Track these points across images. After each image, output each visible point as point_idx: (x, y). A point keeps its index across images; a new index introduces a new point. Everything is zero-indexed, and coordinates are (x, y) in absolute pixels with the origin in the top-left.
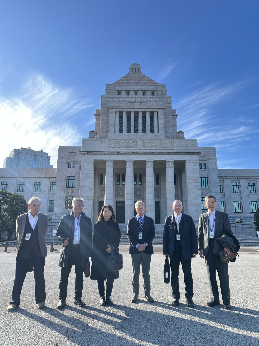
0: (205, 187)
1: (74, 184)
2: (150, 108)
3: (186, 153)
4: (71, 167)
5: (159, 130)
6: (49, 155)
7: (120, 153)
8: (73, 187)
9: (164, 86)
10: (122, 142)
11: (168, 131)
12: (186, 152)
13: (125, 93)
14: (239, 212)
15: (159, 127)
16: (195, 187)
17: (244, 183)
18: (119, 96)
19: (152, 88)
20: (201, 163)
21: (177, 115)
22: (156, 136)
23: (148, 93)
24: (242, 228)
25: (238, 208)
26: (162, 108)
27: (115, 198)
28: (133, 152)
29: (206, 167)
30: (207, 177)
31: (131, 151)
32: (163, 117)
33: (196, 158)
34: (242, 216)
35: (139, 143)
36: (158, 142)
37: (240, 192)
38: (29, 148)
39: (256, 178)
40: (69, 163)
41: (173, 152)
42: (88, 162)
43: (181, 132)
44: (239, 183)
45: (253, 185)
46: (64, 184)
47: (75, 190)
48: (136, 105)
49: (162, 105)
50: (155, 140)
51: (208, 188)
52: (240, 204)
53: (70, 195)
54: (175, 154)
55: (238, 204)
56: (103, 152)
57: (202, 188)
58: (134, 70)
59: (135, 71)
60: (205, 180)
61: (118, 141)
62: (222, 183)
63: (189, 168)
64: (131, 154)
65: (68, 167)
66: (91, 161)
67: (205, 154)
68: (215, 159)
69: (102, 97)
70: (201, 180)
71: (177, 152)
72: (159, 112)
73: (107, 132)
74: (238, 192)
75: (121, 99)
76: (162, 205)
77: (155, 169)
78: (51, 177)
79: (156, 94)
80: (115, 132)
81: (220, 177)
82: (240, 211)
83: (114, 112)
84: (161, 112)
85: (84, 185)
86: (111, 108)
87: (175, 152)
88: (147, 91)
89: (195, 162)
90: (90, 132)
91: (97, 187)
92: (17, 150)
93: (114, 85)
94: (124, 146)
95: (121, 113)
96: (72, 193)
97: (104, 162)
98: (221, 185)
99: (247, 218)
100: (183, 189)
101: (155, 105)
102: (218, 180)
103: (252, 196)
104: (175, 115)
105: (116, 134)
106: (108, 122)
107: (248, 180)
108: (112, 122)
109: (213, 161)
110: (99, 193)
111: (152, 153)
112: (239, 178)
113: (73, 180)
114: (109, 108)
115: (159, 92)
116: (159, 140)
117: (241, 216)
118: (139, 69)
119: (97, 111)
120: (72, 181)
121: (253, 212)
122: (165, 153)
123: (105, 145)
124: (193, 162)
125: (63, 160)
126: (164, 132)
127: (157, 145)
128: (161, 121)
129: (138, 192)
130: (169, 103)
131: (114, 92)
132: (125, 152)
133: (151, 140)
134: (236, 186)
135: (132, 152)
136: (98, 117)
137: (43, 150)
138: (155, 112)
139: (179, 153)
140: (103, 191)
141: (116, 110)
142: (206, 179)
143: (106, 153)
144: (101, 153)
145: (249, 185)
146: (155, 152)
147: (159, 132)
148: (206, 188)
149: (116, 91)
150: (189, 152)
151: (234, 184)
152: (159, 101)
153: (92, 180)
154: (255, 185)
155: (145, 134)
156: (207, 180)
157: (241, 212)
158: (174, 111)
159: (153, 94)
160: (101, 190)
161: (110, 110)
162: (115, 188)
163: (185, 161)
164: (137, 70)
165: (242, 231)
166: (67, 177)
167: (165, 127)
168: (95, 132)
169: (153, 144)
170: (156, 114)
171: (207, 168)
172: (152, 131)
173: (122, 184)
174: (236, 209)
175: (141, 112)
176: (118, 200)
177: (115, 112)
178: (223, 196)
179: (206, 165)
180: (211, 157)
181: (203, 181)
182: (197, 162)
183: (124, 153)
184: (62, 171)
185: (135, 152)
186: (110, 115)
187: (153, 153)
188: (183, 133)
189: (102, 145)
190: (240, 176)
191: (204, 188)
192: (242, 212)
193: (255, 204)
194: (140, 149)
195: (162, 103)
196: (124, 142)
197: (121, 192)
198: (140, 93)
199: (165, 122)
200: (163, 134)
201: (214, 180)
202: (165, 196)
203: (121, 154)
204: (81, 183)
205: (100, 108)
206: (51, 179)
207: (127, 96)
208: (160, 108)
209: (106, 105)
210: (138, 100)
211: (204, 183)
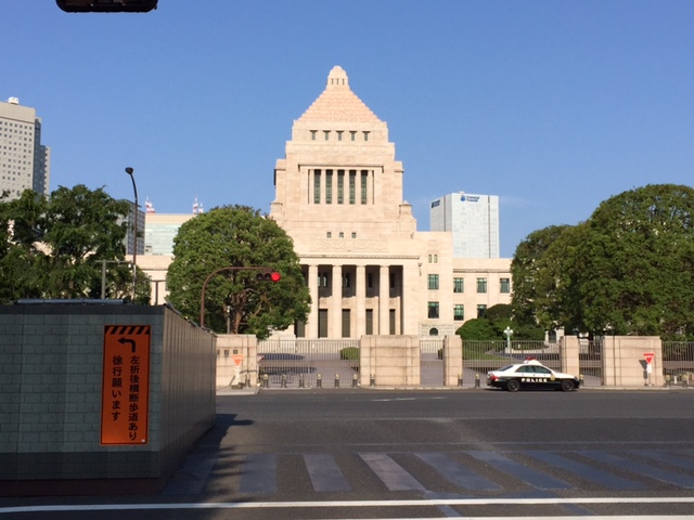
2: (362, 166)
3: (404, 257)
7: (326, 256)
10: (328, 242)
11: (389, 200)
13: (322, 135)
15: (375, 195)
17: (494, 279)
18: (314, 142)
19: (364, 126)
20: (431, 255)
22: (371, 209)
26: (379, 166)
28: (342, 255)
30: (438, 275)
31: (339, 254)
32: (381, 180)
36: (371, 242)
37: (487, 292)
39: (510, 272)
41: (388, 256)
44: (487, 279)
48: (341, 159)
49: (378, 160)
51: (439, 289)
54: (391, 258)
58: (335, 82)
59: (337, 85)
60: (436, 279)
61: (324, 241)
62: (463, 278)
63: (407, 274)
64: (340, 257)
68: (450, 249)
70: (430, 278)
72: (374, 172)
73: (296, 200)
75: (317, 148)
76: (375, 313)
79: (371, 139)
80: (309, 203)
83: (308, 170)
84: (378, 171)
86: (303, 165)
88: (358, 133)
93: (304, 120)
95: (318, 172)
97: (307, 267)
98: (462, 281)
101: (369, 161)
103: (503, 297)
104: (399, 171)
106: (297, 184)
107: (500, 274)
108: (303, 186)
109: (447, 252)
111: (363, 256)
112: (488, 272)
114: (299, 166)
115: (377, 135)
118: (343, 80)
122: (379, 256)
123: (308, 246)
124: (411, 267)
126: (382, 202)
128: (378, 186)
131: (306, 133)
134: (482, 284)
136: (280, 172)
139: (395, 257)
141: (310, 168)
143: (310, 256)
145: (500, 282)
146: (367, 255)
147: (375, 203)
148: (436, 289)
149: (309, 132)
150: (407, 256)
155: (354, 206)
163: (402, 266)
164: (340, 82)
167: (384, 194)
170: (370, 174)
171: (438, 261)
172: (364, 202)
175: (348, 172)
178: (463, 297)
179: (438, 257)
180: (445, 246)
181: (432, 280)
183: (331, 256)
186: (301, 174)
189: (304, 246)
190: (489, 268)
191: (433, 289)
198: (346, 136)
199: (384, 187)
200: (381, 206)
201: (447, 278)
207: (326, 143)
208: (376, 166)
210: (343, 149)
211: (433, 283)
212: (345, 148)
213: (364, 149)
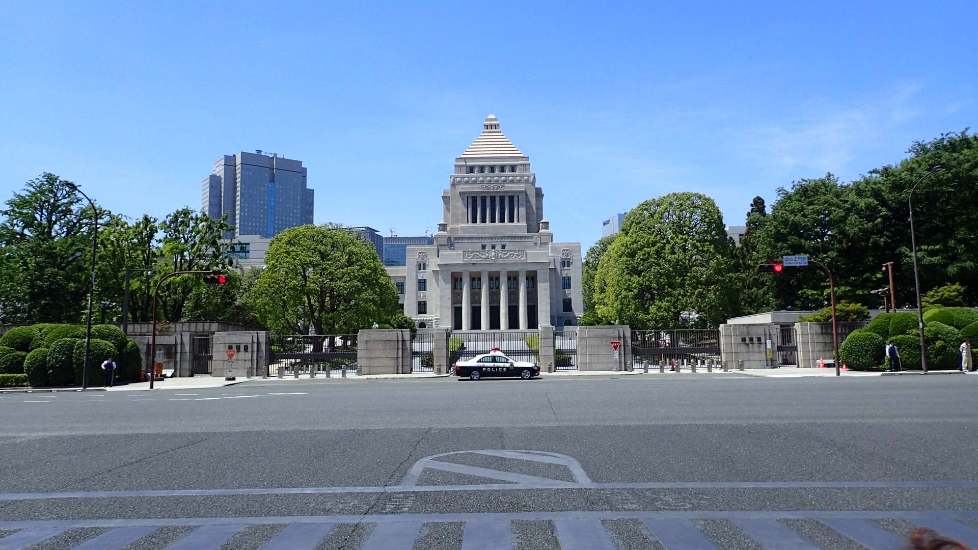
1: (425, 287)
2: (509, 192)
4: (422, 268)
5: (520, 219)
6: (303, 166)
7: (475, 264)
8: (424, 291)
9: (527, 159)
10: (476, 253)
11: (531, 218)
13: (478, 169)
15: (520, 213)
16: (545, 295)
18: (472, 175)
19: (513, 161)
20: (565, 261)
21: (543, 195)
22: (515, 225)
23: (508, 169)
26: (522, 192)
28: (487, 264)
30: (570, 277)
31: (485, 262)
32: (524, 203)
33: (546, 267)
35: (493, 254)
36: (511, 253)
40: (419, 264)
41: (525, 263)
43: (546, 222)
46: (415, 287)
47: (427, 294)
48: (492, 188)
51: (571, 288)
53: (422, 299)
56: (460, 264)
58: (490, 127)
59: (491, 129)
60: (569, 280)
63: (540, 276)
65: (418, 269)
67: (569, 251)
69: (451, 177)
72: (519, 197)
73: (458, 221)
75: (473, 179)
77: (509, 279)
79: (516, 170)
80: (467, 222)
84: (522, 196)
86: (463, 193)
87: (527, 263)
88: (506, 166)
89: (545, 271)
92: (231, 157)
94: (479, 257)
95: (474, 199)
96: (425, 297)
97: (461, 274)
101: (515, 188)
104: (540, 196)
105: (469, 224)
106: (459, 208)
109: (577, 259)
110: (455, 298)
114: (460, 193)
115: (521, 167)
116: (512, 251)
118: (496, 126)
119: (445, 192)
120: (423, 283)
123: (461, 257)
125: (412, 262)
126: (525, 220)
127: (510, 256)
128: (522, 208)
130: (533, 181)
131: (465, 169)
136: (446, 201)
138: (515, 198)
139: (530, 263)
140: (461, 297)
141: (468, 195)
143: (463, 264)
144: (458, 265)
146: (508, 263)
147: (519, 221)
148: (569, 288)
149: (468, 167)
150: (540, 263)
152: (521, 181)
153: (450, 291)
155: (503, 224)
156: (571, 280)
158: (540, 190)
159: (513, 169)
160: (456, 295)
161: (462, 195)
163: (536, 271)
164: (494, 127)
166: (418, 280)
167: (527, 214)
169: (507, 255)
171: (570, 266)
172: (512, 220)
173: (478, 289)
175: (499, 198)
177: (467, 197)
179: (571, 263)
180: (575, 254)
182: (547, 271)
183: (480, 265)
184: (412, 273)
185: (489, 263)
186: (461, 201)
187: (506, 264)
188: (549, 224)
189: (458, 257)
194: (494, 260)
195: (523, 185)
196: (479, 254)
197: (476, 297)
198: (497, 169)
199: (528, 209)
200: (524, 223)
201: (578, 280)
203: (476, 266)
205: (449, 187)
206: (396, 279)
207: (481, 175)
208: (520, 192)
209: (456, 188)
210: (494, 179)
211: (567, 282)
213: (511, 178)
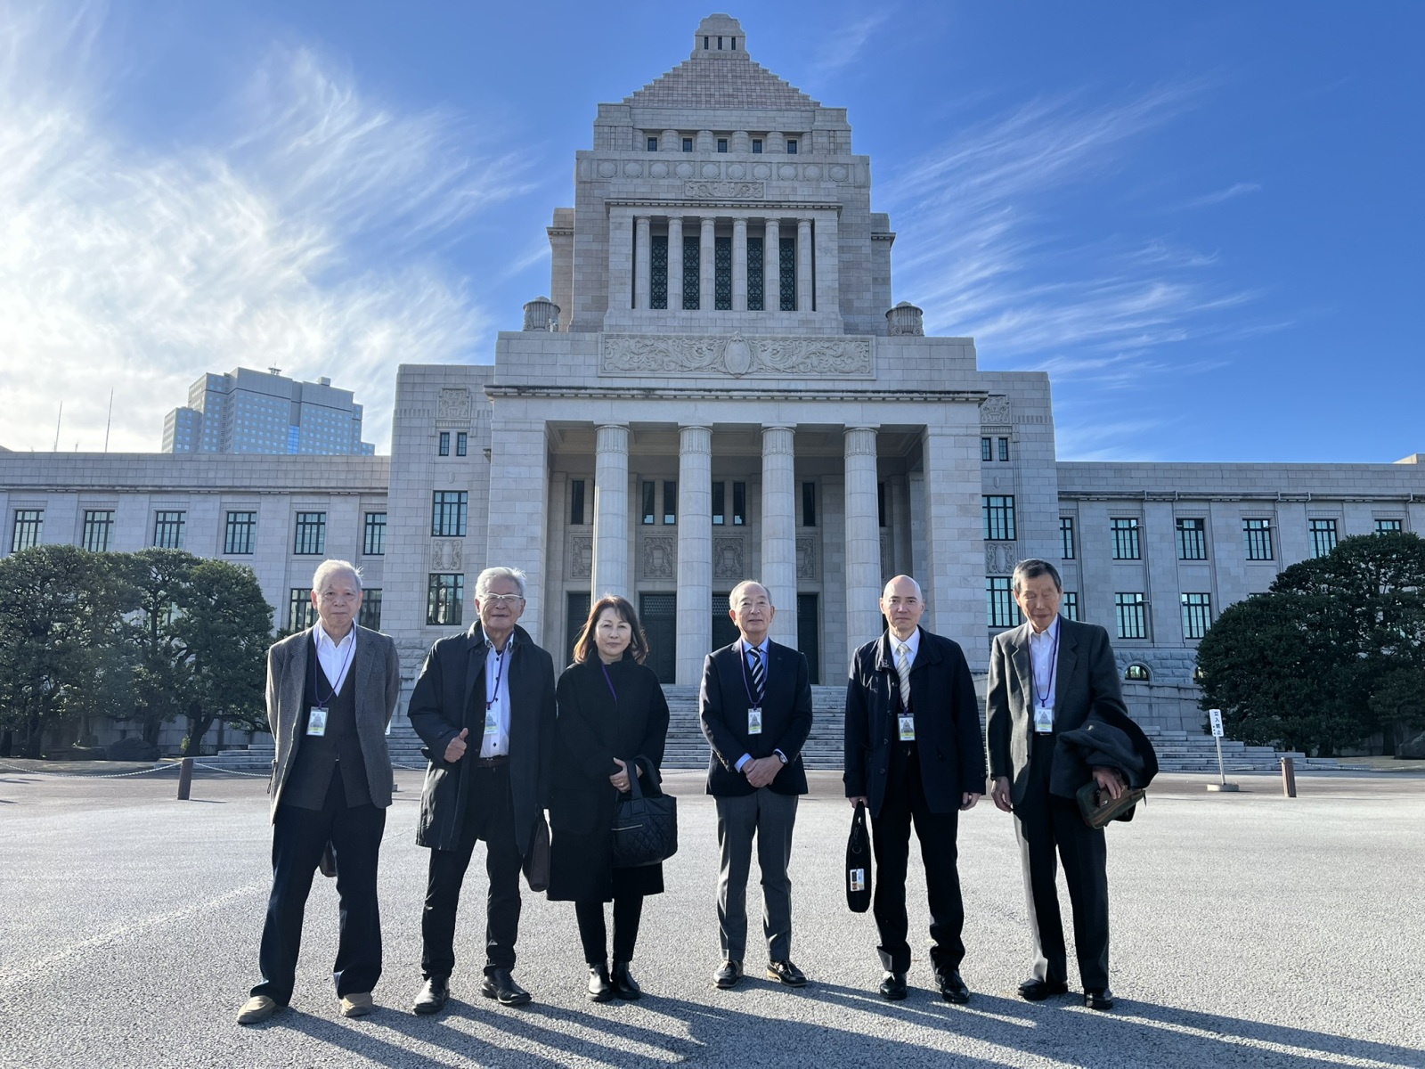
0: (1002, 536)
1: (463, 520)
2: (781, 207)
3: (928, 395)
4: (452, 450)
5: (817, 301)
6: (355, 401)
7: (657, 392)
8: (458, 535)
9: (841, 113)
10: (662, 346)
11: (856, 304)
12: (926, 392)
13: (675, 139)
14: (1138, 637)
15: (817, 286)
16: (963, 534)
17: (1159, 519)
18: (654, 155)
19: (792, 121)
20: (989, 439)
21: (892, 239)
22: (803, 323)
23: (775, 142)
24: (1147, 700)
25: (1133, 620)
26: (830, 208)
27: (636, 581)
28: (710, 391)
29: (1010, 454)
30: (1013, 496)
31: (700, 384)
32: (834, 245)
33: (968, 417)
34: (1151, 652)
35: (736, 352)
36: (813, 348)
37: (1143, 556)
38: (269, 372)
39: (1207, 499)
40: (442, 434)
41: (874, 392)
42: (521, 430)
43: (906, 309)
44: (1140, 520)
45: (1196, 530)
46: (422, 520)
47: (467, 545)
48: (723, 191)
49: (828, 192)
50: (800, 338)
51: (1015, 539)
52: (1141, 604)
53: (446, 566)
54: (884, 399)
55: (1136, 604)
56: (586, 388)
57: (990, 539)
58: (713, 42)
59: (720, 47)
60: (1005, 508)
61: (649, 343)
62: (1071, 519)
63: (938, 455)
64: (703, 397)
65: (438, 453)
66: (535, 427)
67: (1005, 400)
68: (1045, 420)
69: (580, 157)
70: (989, 507)
71: (889, 392)
72: (816, 224)
73: (601, 304)
74: (1136, 556)
75: (658, 168)
76: (827, 608)
77: (799, 462)
78: (367, 491)
79: (806, 148)
80: (633, 307)
81: (1065, 496)
82: (1142, 635)
83: (631, 221)
84: (826, 223)
85: (507, 527)
86: (618, 205)
87: (885, 392)
88: (770, 136)
89: (963, 431)
90: (530, 304)
91: (559, 535)
92: (220, 377)
93: (629, 105)
94: (673, 365)
95: (659, 227)
96: (456, 560)
97: (589, 431)
98: (1069, 526)
99: (1170, 662)
100: (916, 545)
102: (1055, 507)
103: (1189, 571)
104: (883, 239)
105: (637, 312)
106: (604, 263)
107: (1178, 506)
108: (619, 261)
109: (1038, 429)
110: (570, 557)
111: (786, 394)
112: (1142, 500)
113: (459, 503)
114: (608, 205)
115: (820, 140)
116: (816, 340)
117: (1146, 651)
118: (734, 39)
119: (558, 215)
120: (455, 508)
121: (1191, 637)
122: (840, 394)
123: (593, 360)
124: (956, 431)
125: (416, 423)
126: (836, 308)
127: (808, 361)
128: (828, 263)
129: (729, 555)
130: (860, 187)
131: (630, 136)
132: (675, 390)
133: (784, 339)
134: (1127, 533)
135: (705, 390)
136: (561, 240)
137: (329, 380)
138: (801, 224)
139: (898, 395)
140: (585, 553)
141: (638, 212)
142: (1009, 503)
143: (600, 391)
144: (577, 392)
145: (1178, 529)
146: (801, 391)
147: (817, 307)
148: (1007, 539)
149: (640, 133)
150: (940, 392)
151: (1121, 524)
152: (820, 179)
153: (540, 506)
154: (1203, 529)
155: (760, 316)
156: (1013, 507)
157: (1145, 638)
158: (882, 220)
159: (792, 147)
160: (576, 548)
161: (614, 211)
162: (633, 539)
163: (924, 427)
164: (727, 42)
165: (1147, 714)
166: (435, 492)
167: (844, 288)
168: (550, 304)
169: (794, 358)
170: (804, 230)
171: (1010, 457)
172: (789, 302)
173: (664, 524)
174: (1127, 624)
175: (744, 223)
176: (648, 587)
177: (635, 220)
178: (1073, 571)
179: (1010, 446)
180: (1029, 412)
181: (993, 512)
182: (970, 431)
183: (673, 393)
184: (413, 468)
185: (717, 390)
186: (611, 234)
187: (792, 394)
188: (917, 311)
189: (580, 359)
190: (1146, 491)
191: (998, 539)
192: (1149, 635)
193: (1203, 605)
194: (738, 377)
195: (832, 185)
196: (671, 349)
197: (657, 554)
198: (740, 142)
199: (845, 268)
200: (833, 316)
201: (1041, 507)
202: (839, 570)
203: (661, 398)
204: (493, 519)
206: (366, 500)
207: (684, 156)
208: (821, 208)
209: (597, 193)
210: (730, 170)
211: (997, 516)
212: (737, 170)
213: (788, 172)
